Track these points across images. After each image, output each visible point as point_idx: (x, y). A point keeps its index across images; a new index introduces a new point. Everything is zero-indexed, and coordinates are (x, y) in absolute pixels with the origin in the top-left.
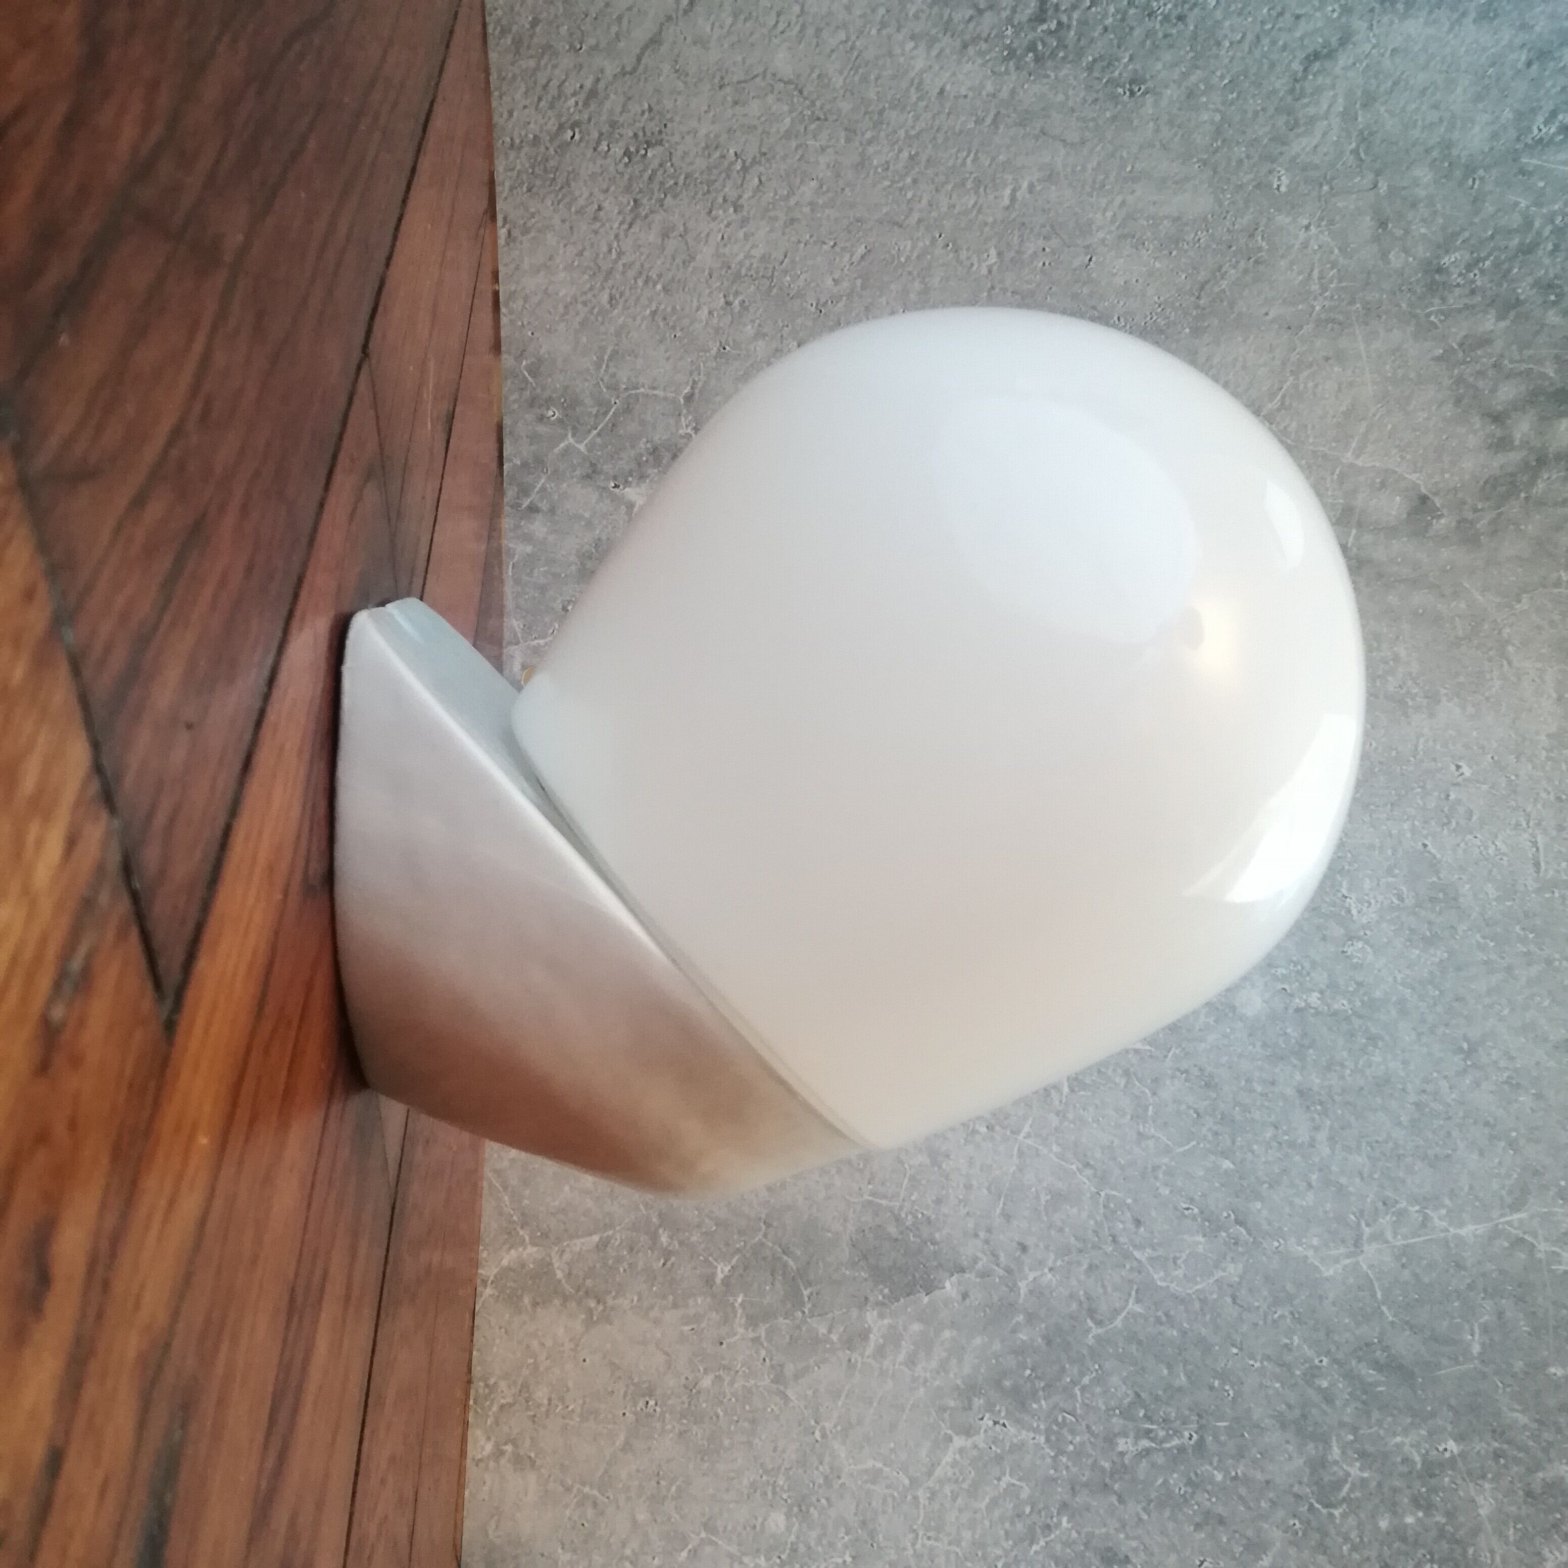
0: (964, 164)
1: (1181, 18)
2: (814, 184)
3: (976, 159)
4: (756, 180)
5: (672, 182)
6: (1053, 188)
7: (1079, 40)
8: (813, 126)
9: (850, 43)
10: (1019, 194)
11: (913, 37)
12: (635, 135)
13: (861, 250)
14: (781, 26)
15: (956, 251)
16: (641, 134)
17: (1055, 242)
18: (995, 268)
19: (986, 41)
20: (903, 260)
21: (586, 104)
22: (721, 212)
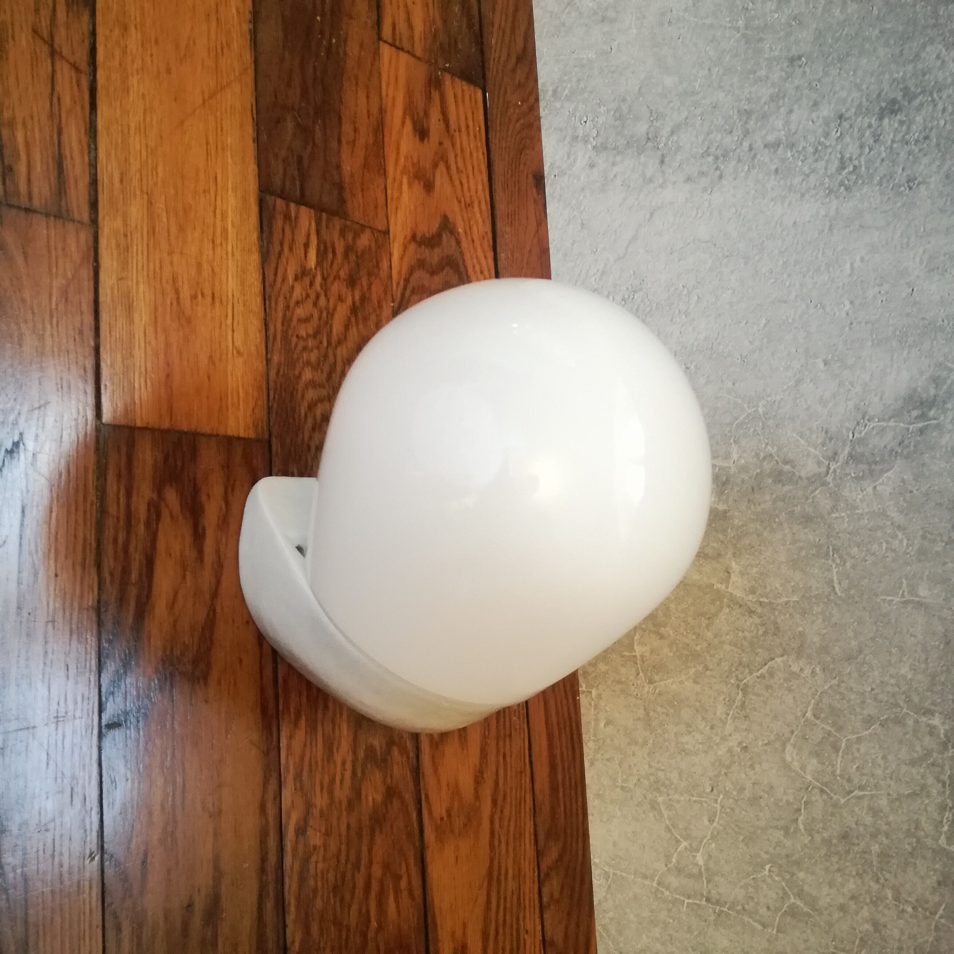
0: (817, 257)
1: (926, 138)
2: (730, 292)
3: (823, 253)
4: (696, 297)
5: (649, 309)
6: (877, 255)
7: (868, 171)
8: (725, 261)
9: (738, 213)
10: (856, 265)
11: (772, 200)
12: (627, 289)
13: (764, 321)
14: (699, 215)
15: (823, 308)
16: (630, 287)
17: (886, 287)
18: (851, 311)
19: (814, 189)
20: (790, 321)
21: (600, 279)
22: (678, 319)
